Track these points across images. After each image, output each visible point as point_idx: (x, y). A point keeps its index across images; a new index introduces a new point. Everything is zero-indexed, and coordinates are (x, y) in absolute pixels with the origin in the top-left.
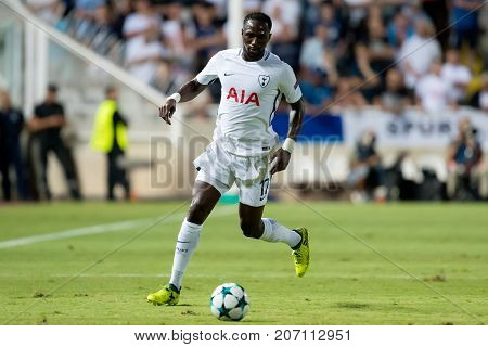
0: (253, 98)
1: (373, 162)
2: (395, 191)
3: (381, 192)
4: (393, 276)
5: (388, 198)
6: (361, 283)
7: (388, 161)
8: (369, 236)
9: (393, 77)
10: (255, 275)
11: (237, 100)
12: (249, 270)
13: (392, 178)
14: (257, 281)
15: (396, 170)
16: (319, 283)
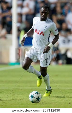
0: (42, 33)
1: (58, 52)
2: (65, 61)
3: (60, 62)
4: (65, 88)
5: (63, 64)
6: (54, 90)
7: (63, 52)
8: (57, 76)
9: (64, 25)
10: (21, 88)
11: (37, 33)
12: (19, 86)
13: (64, 57)
14: (21, 90)
15: (65, 54)
16: (41, 90)
